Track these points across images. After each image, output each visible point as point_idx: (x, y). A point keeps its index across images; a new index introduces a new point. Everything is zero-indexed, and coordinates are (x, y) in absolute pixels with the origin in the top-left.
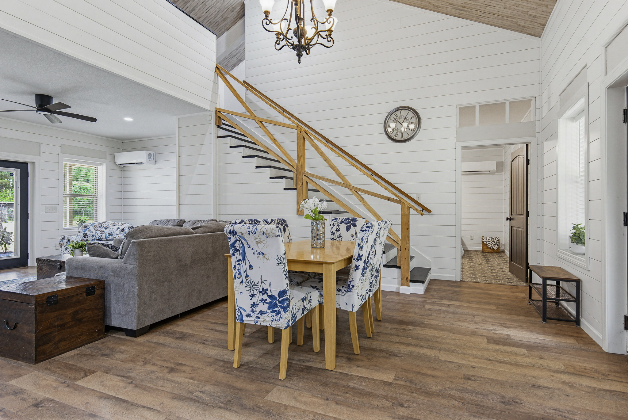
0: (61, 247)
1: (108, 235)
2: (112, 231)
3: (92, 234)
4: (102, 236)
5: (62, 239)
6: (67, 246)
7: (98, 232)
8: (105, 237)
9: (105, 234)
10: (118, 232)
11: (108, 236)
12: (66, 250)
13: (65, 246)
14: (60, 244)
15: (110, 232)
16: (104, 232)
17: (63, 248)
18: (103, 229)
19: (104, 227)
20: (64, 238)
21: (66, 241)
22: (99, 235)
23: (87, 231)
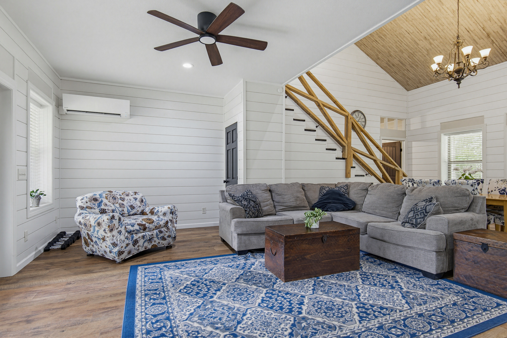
0: (111, 230)
1: (129, 208)
2: (132, 204)
3: (110, 208)
4: (123, 210)
5: (111, 219)
6: (120, 229)
7: (117, 205)
8: (128, 211)
9: (126, 207)
10: (138, 203)
11: (130, 210)
12: (120, 234)
13: (117, 229)
14: (109, 226)
15: (129, 204)
16: (123, 204)
17: (115, 232)
18: (120, 201)
19: (119, 198)
20: (114, 217)
21: (117, 221)
22: (120, 209)
23: (103, 205)
